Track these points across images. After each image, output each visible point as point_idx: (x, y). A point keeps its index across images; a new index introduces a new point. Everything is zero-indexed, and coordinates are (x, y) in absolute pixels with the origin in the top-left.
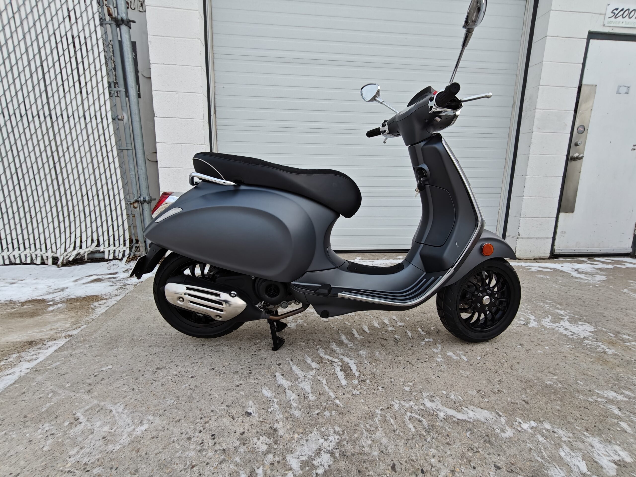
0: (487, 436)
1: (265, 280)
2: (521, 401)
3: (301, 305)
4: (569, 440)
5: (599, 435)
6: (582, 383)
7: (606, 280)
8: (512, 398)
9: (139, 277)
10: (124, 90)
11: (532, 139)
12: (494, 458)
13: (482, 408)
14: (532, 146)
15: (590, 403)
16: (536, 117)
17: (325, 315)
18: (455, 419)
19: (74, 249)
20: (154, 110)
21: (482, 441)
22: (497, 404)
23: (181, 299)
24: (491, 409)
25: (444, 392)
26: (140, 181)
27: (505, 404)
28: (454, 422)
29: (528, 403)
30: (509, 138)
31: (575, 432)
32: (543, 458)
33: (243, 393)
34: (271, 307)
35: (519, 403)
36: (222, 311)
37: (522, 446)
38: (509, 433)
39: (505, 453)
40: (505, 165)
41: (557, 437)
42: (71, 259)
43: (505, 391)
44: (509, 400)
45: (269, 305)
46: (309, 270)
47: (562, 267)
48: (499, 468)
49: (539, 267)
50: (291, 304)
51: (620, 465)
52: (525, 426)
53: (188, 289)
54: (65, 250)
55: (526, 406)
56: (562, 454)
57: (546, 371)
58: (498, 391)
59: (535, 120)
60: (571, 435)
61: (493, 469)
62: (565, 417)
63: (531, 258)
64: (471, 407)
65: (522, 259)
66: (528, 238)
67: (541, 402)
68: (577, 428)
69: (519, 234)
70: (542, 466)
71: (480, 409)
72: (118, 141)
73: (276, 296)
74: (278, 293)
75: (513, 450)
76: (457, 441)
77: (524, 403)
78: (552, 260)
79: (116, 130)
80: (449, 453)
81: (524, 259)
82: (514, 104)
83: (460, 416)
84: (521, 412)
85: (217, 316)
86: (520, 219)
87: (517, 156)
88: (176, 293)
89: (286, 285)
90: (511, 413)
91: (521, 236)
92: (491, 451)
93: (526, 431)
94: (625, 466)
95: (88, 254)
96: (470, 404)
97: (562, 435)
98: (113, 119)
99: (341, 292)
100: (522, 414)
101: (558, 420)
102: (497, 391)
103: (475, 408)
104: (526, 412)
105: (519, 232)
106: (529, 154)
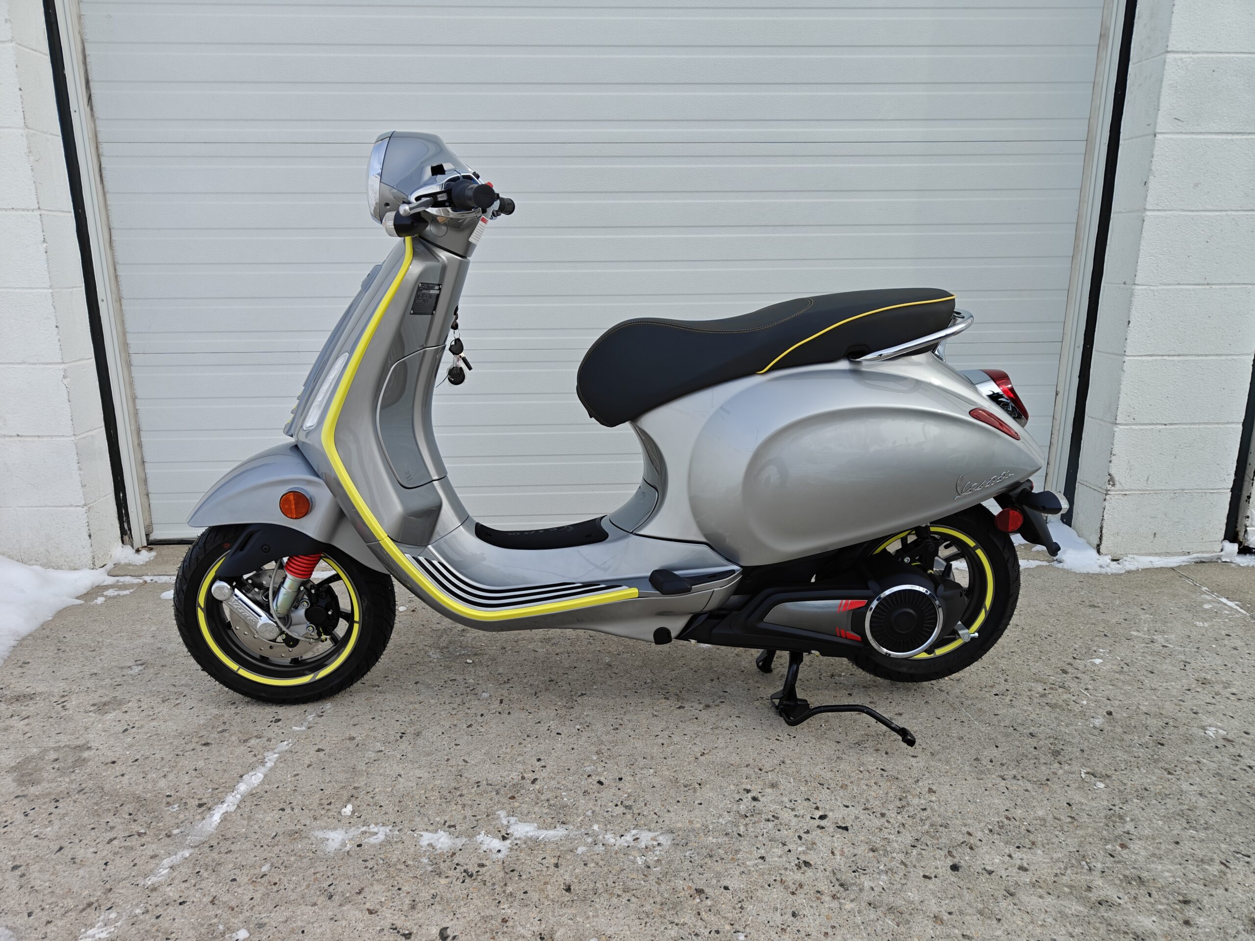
11: (1155, 159)
14: (1152, 184)
16: (1165, 83)
40: (1076, 247)
59: (1165, 91)
66: (1145, 492)
69: (1111, 480)
82: (1103, 36)
86: (1116, 428)
87: (1112, 218)
91: (1118, 486)
105: (1112, 472)
106: (1145, 209)
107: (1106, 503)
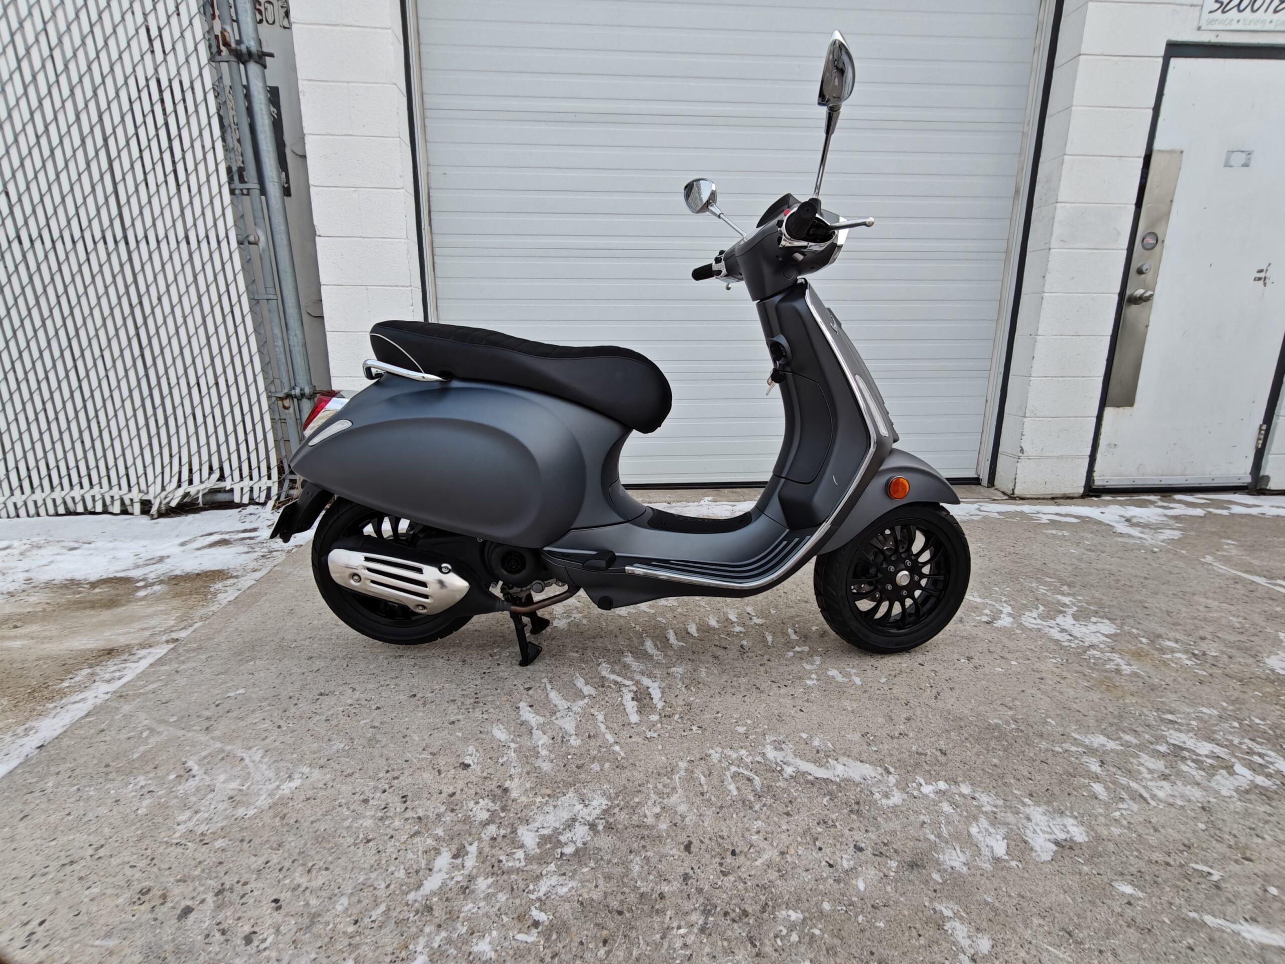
0: (858, 803)
1: (499, 545)
2: (934, 751)
3: (566, 587)
4: (995, 810)
5: (1048, 803)
6: (1053, 723)
7: (1179, 539)
8: (919, 746)
9: (286, 539)
10: (258, 186)
11: (1050, 263)
12: (858, 836)
13: (862, 761)
14: (1048, 277)
15: (1055, 754)
16: (1056, 219)
17: (606, 604)
18: (810, 777)
19: (179, 486)
20: (315, 223)
21: (845, 811)
22: (892, 755)
23: (356, 578)
24: (880, 763)
25: (804, 736)
26: (294, 357)
27: (905, 755)
28: (807, 782)
29: (945, 754)
30: (1007, 261)
31: (1010, 798)
32: (939, 836)
33: (460, 734)
34: (515, 590)
35: (929, 753)
36: (426, 597)
37: (912, 818)
38: (897, 798)
39: (878, 828)
40: (999, 314)
41: (976, 806)
42: (173, 504)
43: (911, 735)
44: (914, 748)
45: (512, 588)
46: (573, 527)
47: (1102, 513)
48: (861, 850)
49: (1056, 514)
50: (550, 585)
51: (1063, 847)
52: (927, 789)
53: (367, 559)
54: (163, 488)
55: (943, 759)
56: (974, 830)
57: (999, 702)
58: (900, 734)
59: (1056, 224)
60: (1000, 802)
61: (851, 850)
62: (1002, 776)
63: (1047, 497)
64: (844, 759)
65: (1028, 499)
66: (1040, 458)
67: (969, 753)
68: (1016, 792)
69: (1022, 450)
70: (933, 847)
71: (858, 763)
72: (250, 283)
73: (519, 571)
74: (523, 567)
75: (895, 825)
76: (803, 810)
77: (939, 753)
78: (1087, 500)
79: (247, 263)
80: (784, 827)
81: (1032, 499)
82: (1017, 192)
83: (821, 773)
84: (927, 768)
85: (418, 605)
86: (1025, 420)
87: (1022, 296)
88: (348, 567)
89: (537, 553)
90: (909, 768)
91: (1025, 454)
92: (855, 825)
93: (926, 796)
94: (1071, 848)
95: (204, 495)
96: (844, 754)
97: (985, 803)
98: (240, 243)
99: (631, 565)
100: (929, 771)
101: (988, 781)
102: (897, 735)
103: (850, 762)
104: (936, 768)
105: (1023, 445)
106: (1044, 292)
107: (1019, 465)
